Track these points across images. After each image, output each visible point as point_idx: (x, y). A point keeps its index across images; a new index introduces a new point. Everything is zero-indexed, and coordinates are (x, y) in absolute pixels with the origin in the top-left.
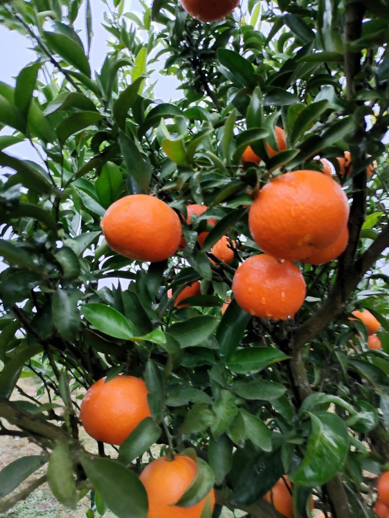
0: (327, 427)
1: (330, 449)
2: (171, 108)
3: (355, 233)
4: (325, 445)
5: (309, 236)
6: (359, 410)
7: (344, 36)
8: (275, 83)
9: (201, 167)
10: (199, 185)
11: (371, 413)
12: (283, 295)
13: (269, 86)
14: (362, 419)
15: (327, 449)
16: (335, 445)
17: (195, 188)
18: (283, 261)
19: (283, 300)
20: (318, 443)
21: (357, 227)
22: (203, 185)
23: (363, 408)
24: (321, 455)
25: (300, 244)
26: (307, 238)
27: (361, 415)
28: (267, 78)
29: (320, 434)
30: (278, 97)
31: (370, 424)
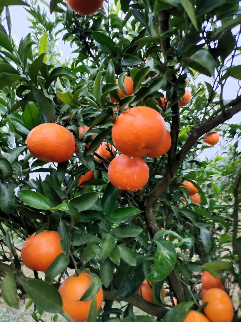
0: (165, 248)
1: (167, 260)
2: (64, 70)
3: (175, 138)
4: (164, 259)
5: (144, 143)
6: (184, 237)
7: (159, 28)
8: (127, 52)
9: (83, 106)
10: (81, 116)
11: (190, 238)
12: (136, 177)
13: (124, 53)
14: (185, 242)
15: (165, 260)
16: (169, 258)
17: (80, 118)
18: (132, 158)
19: (136, 180)
20: (160, 258)
21: (176, 135)
22: (84, 116)
23: (185, 236)
24: (162, 264)
25: (139, 148)
26: (143, 145)
27: (184, 240)
28: (123, 49)
29: (161, 252)
30: (130, 60)
31: (189, 245)
